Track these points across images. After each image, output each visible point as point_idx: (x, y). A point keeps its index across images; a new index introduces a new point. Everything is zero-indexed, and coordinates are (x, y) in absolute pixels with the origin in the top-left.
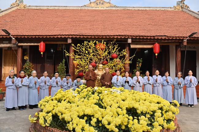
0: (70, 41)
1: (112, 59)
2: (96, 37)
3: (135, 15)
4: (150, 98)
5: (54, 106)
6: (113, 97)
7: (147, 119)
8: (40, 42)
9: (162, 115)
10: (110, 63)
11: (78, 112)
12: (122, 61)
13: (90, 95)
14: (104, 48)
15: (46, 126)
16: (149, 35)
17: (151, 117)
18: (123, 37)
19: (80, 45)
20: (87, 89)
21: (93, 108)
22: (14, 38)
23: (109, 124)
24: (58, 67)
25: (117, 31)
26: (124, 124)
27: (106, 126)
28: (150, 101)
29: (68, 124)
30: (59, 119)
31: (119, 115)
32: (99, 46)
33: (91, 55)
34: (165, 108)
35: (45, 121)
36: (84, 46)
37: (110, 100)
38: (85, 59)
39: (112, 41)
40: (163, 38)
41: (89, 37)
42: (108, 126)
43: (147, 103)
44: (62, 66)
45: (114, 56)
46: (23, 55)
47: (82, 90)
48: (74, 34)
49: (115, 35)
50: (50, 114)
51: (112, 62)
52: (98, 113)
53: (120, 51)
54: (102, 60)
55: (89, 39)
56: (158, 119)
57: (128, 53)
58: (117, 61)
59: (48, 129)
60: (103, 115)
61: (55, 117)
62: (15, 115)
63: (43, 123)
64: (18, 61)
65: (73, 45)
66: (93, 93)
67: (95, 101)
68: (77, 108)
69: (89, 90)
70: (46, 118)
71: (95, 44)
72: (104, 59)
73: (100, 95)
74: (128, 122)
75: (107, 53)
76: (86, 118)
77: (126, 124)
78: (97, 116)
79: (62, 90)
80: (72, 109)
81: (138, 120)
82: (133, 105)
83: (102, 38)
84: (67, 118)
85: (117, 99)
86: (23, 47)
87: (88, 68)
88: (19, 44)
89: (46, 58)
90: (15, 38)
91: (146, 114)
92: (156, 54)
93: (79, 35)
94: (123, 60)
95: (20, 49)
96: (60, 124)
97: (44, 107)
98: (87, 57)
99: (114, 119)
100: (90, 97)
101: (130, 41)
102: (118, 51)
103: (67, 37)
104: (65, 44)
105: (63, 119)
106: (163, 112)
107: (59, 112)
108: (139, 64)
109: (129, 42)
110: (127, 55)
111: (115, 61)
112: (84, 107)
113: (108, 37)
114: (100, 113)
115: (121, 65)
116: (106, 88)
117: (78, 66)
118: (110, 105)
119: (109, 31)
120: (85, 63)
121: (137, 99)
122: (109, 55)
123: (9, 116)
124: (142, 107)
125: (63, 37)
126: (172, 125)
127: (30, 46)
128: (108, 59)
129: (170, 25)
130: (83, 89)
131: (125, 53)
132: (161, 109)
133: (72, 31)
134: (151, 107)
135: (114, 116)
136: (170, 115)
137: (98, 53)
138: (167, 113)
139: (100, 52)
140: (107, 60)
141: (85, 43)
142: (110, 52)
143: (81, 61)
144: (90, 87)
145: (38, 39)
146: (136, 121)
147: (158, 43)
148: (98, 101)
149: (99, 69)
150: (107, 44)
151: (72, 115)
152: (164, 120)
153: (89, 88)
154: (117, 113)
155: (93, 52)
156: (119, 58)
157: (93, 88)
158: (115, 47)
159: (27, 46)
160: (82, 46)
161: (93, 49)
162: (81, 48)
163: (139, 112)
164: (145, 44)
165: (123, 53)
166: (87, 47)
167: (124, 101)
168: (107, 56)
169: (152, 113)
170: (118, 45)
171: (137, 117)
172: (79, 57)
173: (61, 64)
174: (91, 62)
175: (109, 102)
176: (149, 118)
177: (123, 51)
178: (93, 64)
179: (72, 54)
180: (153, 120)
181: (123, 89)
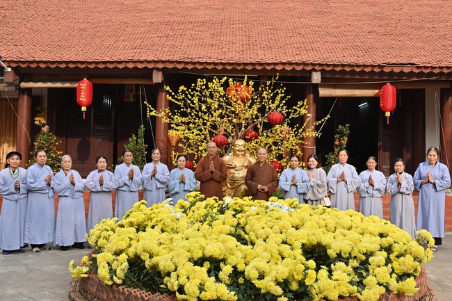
0: (158, 78)
1: (268, 126)
2: (229, 68)
3: (332, 5)
4: (363, 225)
5: (131, 239)
6: (271, 219)
7: (350, 269)
8: (79, 80)
9: (388, 261)
10: (263, 135)
11: (189, 251)
12: (295, 131)
13: (214, 215)
14: (247, 97)
15: (114, 283)
16: (368, 61)
17: (362, 267)
18: (299, 68)
19: (185, 89)
20: (204, 203)
21: (224, 242)
22: (9, 69)
23: (261, 277)
24: (125, 146)
25: (284, 52)
26: (296, 277)
27: (254, 282)
28: (362, 232)
29: (166, 279)
30: (144, 267)
31: (283, 258)
32: (237, 91)
33: (214, 114)
34: (397, 249)
35: (113, 272)
36: (197, 91)
37: (265, 226)
38: (198, 125)
39: (270, 78)
40: (407, 70)
41: (210, 67)
42: (260, 282)
43: (353, 234)
44: (137, 143)
45: (275, 118)
46: (34, 113)
47: (193, 204)
48: (171, 58)
49: (278, 61)
50: (123, 257)
51: (269, 134)
52: (236, 255)
53: (290, 104)
54: (243, 129)
55: (210, 71)
56: (377, 270)
57: (311, 110)
58: (281, 132)
59: (119, 290)
60: (247, 259)
61: (135, 263)
62: (26, 265)
63: (108, 276)
64: (18, 130)
65: (168, 88)
66: (222, 211)
67: (228, 228)
68: (186, 243)
69: (211, 204)
70: (114, 266)
71: (226, 85)
72: (248, 124)
73: (238, 216)
74: (306, 275)
75: (256, 109)
76: (207, 265)
77: (299, 277)
78: (232, 260)
79: (143, 203)
80: (174, 244)
81: (330, 272)
82: (318, 237)
83: (245, 71)
84: (163, 262)
85: (281, 223)
86: (34, 93)
87: (205, 150)
88: (24, 85)
89: (92, 122)
90: (12, 68)
91: (348, 259)
92: (388, 114)
93: (183, 62)
94: (298, 128)
95: (25, 97)
96: (145, 279)
97: (105, 241)
98: (204, 120)
99: (274, 267)
100: (214, 219)
101: (316, 78)
102: (285, 104)
103: (150, 66)
104: (146, 86)
105: (154, 267)
106: (392, 256)
107: (144, 251)
108: (340, 140)
109: (314, 82)
110: (309, 115)
111: (276, 130)
112: (203, 242)
113: (259, 68)
114: (240, 255)
115: (292, 142)
116: (254, 199)
117: (180, 145)
118: (264, 236)
119: (261, 52)
120: (199, 135)
121: (329, 226)
122: (263, 116)
123: (10, 269)
124: (338, 243)
125: (140, 66)
126: (410, 285)
127: (50, 89)
128: (259, 126)
129: (427, 34)
130: (196, 202)
131: (303, 111)
132: (389, 249)
133: (164, 51)
134: (363, 244)
135: (272, 261)
136: (407, 263)
137: (233, 109)
138: (402, 259)
139: (239, 107)
140: (256, 129)
141: (199, 83)
142: (264, 107)
143: (189, 129)
144: (214, 197)
145: (73, 71)
146: (324, 272)
147: (391, 84)
148: (233, 230)
149: (234, 151)
150: (256, 86)
151: (175, 258)
152: (391, 274)
153: (211, 201)
154: (280, 254)
155: (220, 106)
156: (288, 125)
157: (221, 199)
158: (277, 94)
159: (41, 88)
160: (192, 91)
161: (219, 101)
162: (189, 95)
163: (332, 253)
164: (358, 87)
165: (299, 109)
166: (204, 94)
167: (297, 229)
168: (257, 117)
169: (364, 258)
170: (285, 88)
171: (329, 266)
172: (184, 119)
173: (135, 138)
174: (213, 133)
175: (262, 230)
176: (355, 269)
177: (298, 106)
178: (220, 137)
179: (165, 111)
180: (364, 274)
181: (298, 202)
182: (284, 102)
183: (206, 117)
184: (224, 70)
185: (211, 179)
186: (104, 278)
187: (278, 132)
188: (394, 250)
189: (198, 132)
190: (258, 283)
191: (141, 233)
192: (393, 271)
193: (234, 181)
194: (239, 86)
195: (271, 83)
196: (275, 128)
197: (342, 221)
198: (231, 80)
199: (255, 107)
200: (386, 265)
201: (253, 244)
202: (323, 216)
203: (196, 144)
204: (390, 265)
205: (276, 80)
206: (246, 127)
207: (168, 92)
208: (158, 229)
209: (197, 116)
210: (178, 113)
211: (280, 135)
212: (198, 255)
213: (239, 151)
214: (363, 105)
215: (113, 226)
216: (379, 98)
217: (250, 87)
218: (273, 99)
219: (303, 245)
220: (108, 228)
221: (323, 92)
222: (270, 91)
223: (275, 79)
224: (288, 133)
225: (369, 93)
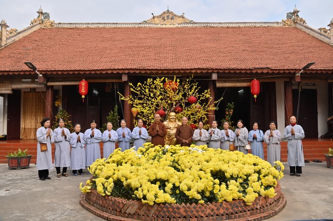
0: (125, 78)
1: (188, 104)
2: (165, 72)
3: (222, 35)
5: (115, 170)
6: (192, 157)
7: (238, 184)
8: (80, 80)
9: (259, 179)
10: (185, 110)
11: (148, 176)
12: (203, 107)
13: (160, 155)
14: (176, 88)
15: (106, 195)
16: (243, 67)
17: (244, 183)
18: (204, 72)
19: (141, 84)
20: (154, 149)
21: (167, 170)
22: (41, 75)
23: (189, 189)
24: (107, 117)
25: (196, 62)
26: (209, 189)
27: (185, 192)
28: (244, 163)
29: (136, 192)
30: (123, 185)
31: (201, 179)
32: (170, 85)
33: (158, 98)
34: (263, 172)
35: (105, 188)
36: (147, 85)
37: (189, 161)
38: (149, 105)
39: (188, 78)
40: (265, 71)
41: (154, 72)
42: (189, 192)
43: (239, 164)
44: (114, 115)
45: (192, 100)
46: (54, 99)
47: (147, 149)
48: (132, 67)
49: (193, 68)
50: (111, 180)
51: (189, 109)
52: (174, 178)
53: (200, 92)
55: (155, 74)
56: (253, 184)
57: (212, 95)
58: (196, 107)
59: (109, 199)
60: (181, 180)
61: (118, 183)
62: (54, 186)
63: (103, 191)
64: (46, 109)
65: (131, 84)
66: (164, 153)
67: (169, 163)
68: (146, 172)
69: (158, 149)
70: (106, 185)
71: (164, 82)
72: (177, 103)
73: (174, 155)
74: (214, 188)
76: (158, 183)
77: (210, 189)
78: (172, 180)
79: (119, 150)
80: (139, 172)
81: (227, 186)
82: (220, 166)
83: (174, 74)
84: (134, 182)
85: (199, 159)
86: (55, 88)
87: (153, 119)
88: (49, 84)
89: (87, 104)
90: (43, 75)
91: (237, 178)
92: (255, 96)
93: (139, 69)
94: (206, 105)
95: (50, 91)
96: (124, 192)
97: (100, 171)
98: (152, 102)
99: (196, 183)
100: (160, 158)
101: (214, 77)
102: (197, 92)
103: (121, 72)
104: (118, 82)
105: (129, 185)
106: (261, 176)
107: (123, 176)
108: (229, 112)
109: (213, 79)
110: (211, 98)
111: (193, 107)
112: (155, 170)
113: (182, 72)
114: (177, 177)
115: (202, 113)
116: (182, 146)
117: (139, 116)
118: (190, 167)
119: (183, 63)
121: (225, 160)
122: (185, 99)
123: (45, 188)
124: (231, 170)
125: (115, 72)
126: (272, 191)
127: (63, 86)
128: (183, 104)
129: (275, 51)
130: (149, 148)
131: (208, 96)
132: (259, 172)
133: (128, 63)
134: (245, 170)
135: (194, 181)
136: (270, 180)
137: (168, 95)
138: (266, 177)
139: (171, 94)
140: (181, 106)
141: (148, 81)
142: (185, 93)
143: (143, 107)
144: (159, 145)
145: (78, 75)
146: (224, 185)
147: (257, 79)
148: (171, 163)
149: (169, 119)
150: (181, 82)
151: (140, 180)
152: (261, 186)
153: (157, 147)
154: (199, 176)
155: (161, 94)
156: (199, 103)
157: (163, 146)
158: (193, 86)
159: (59, 85)
160: (145, 86)
161: (160, 91)
162: (143, 88)
163: (228, 175)
164: (238, 81)
165: (205, 95)
166: (151, 87)
167: (208, 162)
168: (182, 99)
169: (245, 177)
170: (197, 83)
171: (226, 182)
172: (141, 102)
173: (112, 113)
174: (157, 109)
175: (188, 163)
176: (241, 184)
177: (205, 93)
178: (161, 111)
179: (129, 97)
180: (246, 186)
181: (207, 147)
182: (197, 90)
183: (153, 100)
184: (163, 73)
185: (158, 135)
186: (100, 192)
188: (262, 173)
189: (149, 109)
190: (187, 193)
191: (119, 166)
192: (262, 184)
193: (170, 136)
194: (171, 82)
195: (189, 80)
197: (232, 157)
198: (166, 79)
199: (180, 94)
200: (258, 181)
201: (183, 171)
202: (221, 155)
203: (147, 116)
204: (260, 181)
206: (175, 105)
207: (131, 86)
208: (129, 164)
209: (148, 99)
210: (137, 98)
211: (195, 109)
212: (153, 178)
213: (172, 119)
214: (241, 91)
215: (103, 163)
216: (250, 87)
217: (178, 82)
218: (191, 89)
219: (211, 171)
220: (101, 164)
221: (218, 85)
222: (189, 85)
223: (191, 78)
224: (200, 108)
225: (244, 84)
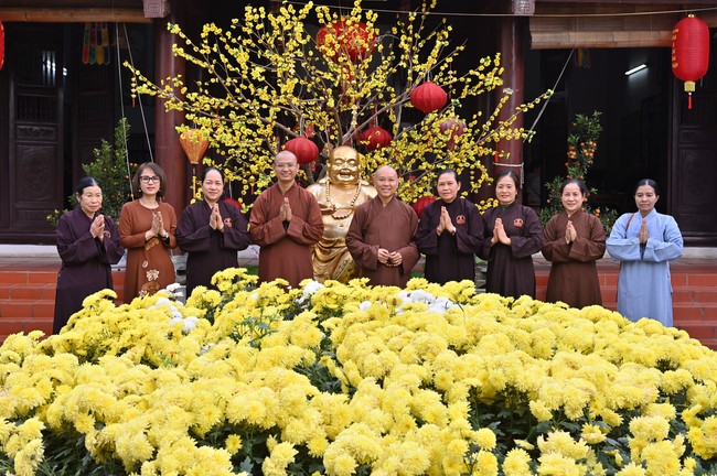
0: (156, 6)
1: (413, 116)
4: (622, 342)
7: (582, 448)
9: (677, 427)
10: (400, 139)
11: (190, 409)
12: (474, 128)
13: (267, 321)
14: (364, 49)
17: (613, 442)
19: (219, 31)
20: (255, 295)
23: (364, 470)
28: (616, 358)
33: (283, 89)
35: (5, 463)
36: (245, 36)
38: (250, 116)
39: (415, 6)
43: (598, 364)
44: (114, 159)
45: (426, 97)
47: (229, 297)
50: (33, 426)
51: (414, 134)
54: (354, 123)
56: (649, 449)
57: (514, 81)
58: (442, 129)
60: (333, 427)
65: (177, 29)
66: (291, 313)
67: (298, 352)
69: (272, 296)
70: (9, 449)
72: (367, 113)
73: (327, 323)
75: (383, 77)
76: (235, 442)
81: (535, 455)
84: (126, 438)
89: (11, 114)
91: (580, 423)
92: (690, 87)
94: (482, 120)
98: (262, 102)
100: (266, 332)
101: (524, 3)
102: (452, 66)
105: (108, 449)
108: (579, 149)
109: (517, 13)
110: (506, 90)
111: (430, 125)
120: (250, 137)
121: (540, 344)
122: (399, 92)
124: (559, 386)
128: (392, 117)
130: (237, 291)
131: (492, 80)
132: (680, 399)
134: (617, 388)
135: (394, 432)
137: (328, 76)
138: (711, 422)
140: (386, 124)
141: (248, 16)
142: (402, 72)
144: (278, 281)
146: (518, 456)
147: (699, 15)
149: (332, 175)
150: (384, 24)
151: (156, 427)
152: (682, 459)
153: (270, 288)
155: (300, 72)
156: (456, 112)
158: (434, 41)
160: (234, 36)
162: (227, 47)
163: (541, 409)
164: (621, 24)
165: (482, 77)
166: (260, 41)
167: (461, 352)
168: (386, 96)
169: (618, 420)
170: (450, 28)
171: (533, 441)
172: (217, 103)
173: (107, 148)
174: (286, 134)
176: (597, 447)
177: (481, 68)
178: (303, 142)
179: (172, 84)
180: (619, 458)
181: (472, 290)
182: (449, 60)
187: (437, 130)
188: (694, 399)
189: (248, 131)
192: (689, 451)
193: (331, 243)
195: (418, 17)
196: (428, 121)
197: (570, 333)
198: (325, 8)
200: (672, 436)
201: (351, 390)
203: (247, 160)
204: (680, 438)
205: (431, 10)
206: (361, 120)
207: (175, 38)
209: (247, 93)
210: (204, 87)
211: (440, 136)
213: (341, 174)
214: (637, 72)
216: (670, 49)
217: (370, 25)
218: (424, 53)
219: (473, 391)
221: (540, 39)
222: (417, 35)
223: (428, 8)
224: (459, 132)
225: (646, 38)
